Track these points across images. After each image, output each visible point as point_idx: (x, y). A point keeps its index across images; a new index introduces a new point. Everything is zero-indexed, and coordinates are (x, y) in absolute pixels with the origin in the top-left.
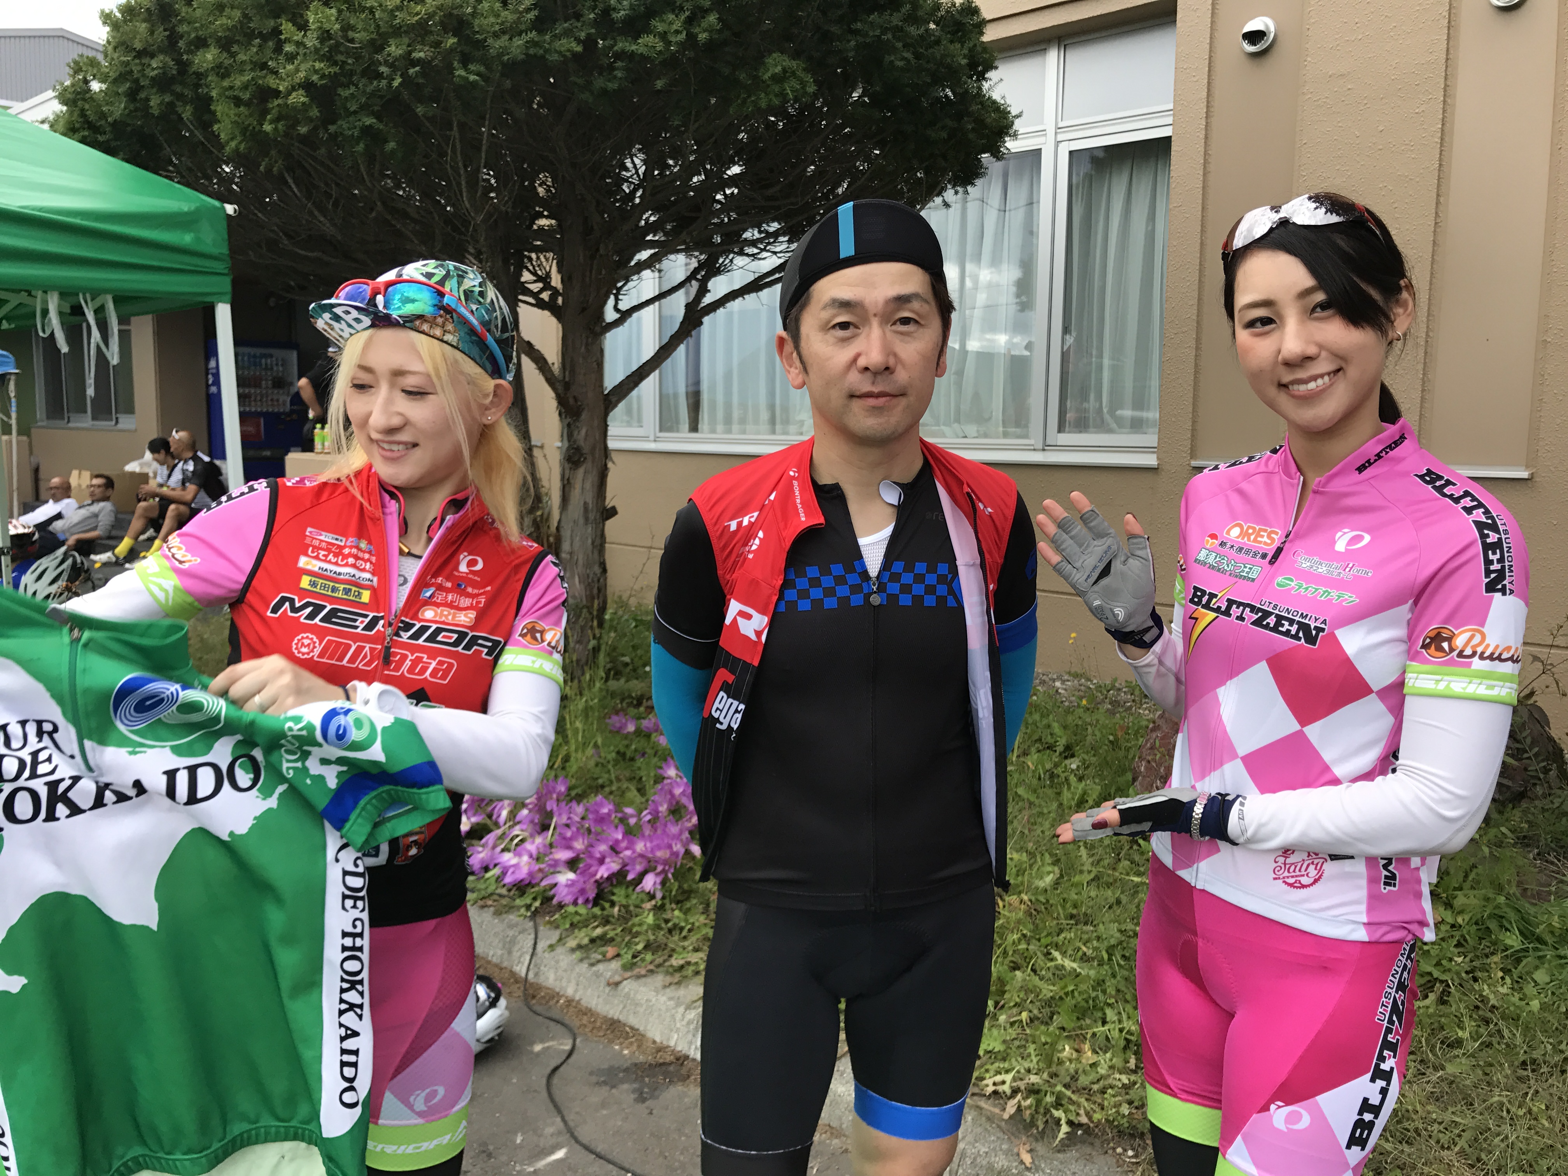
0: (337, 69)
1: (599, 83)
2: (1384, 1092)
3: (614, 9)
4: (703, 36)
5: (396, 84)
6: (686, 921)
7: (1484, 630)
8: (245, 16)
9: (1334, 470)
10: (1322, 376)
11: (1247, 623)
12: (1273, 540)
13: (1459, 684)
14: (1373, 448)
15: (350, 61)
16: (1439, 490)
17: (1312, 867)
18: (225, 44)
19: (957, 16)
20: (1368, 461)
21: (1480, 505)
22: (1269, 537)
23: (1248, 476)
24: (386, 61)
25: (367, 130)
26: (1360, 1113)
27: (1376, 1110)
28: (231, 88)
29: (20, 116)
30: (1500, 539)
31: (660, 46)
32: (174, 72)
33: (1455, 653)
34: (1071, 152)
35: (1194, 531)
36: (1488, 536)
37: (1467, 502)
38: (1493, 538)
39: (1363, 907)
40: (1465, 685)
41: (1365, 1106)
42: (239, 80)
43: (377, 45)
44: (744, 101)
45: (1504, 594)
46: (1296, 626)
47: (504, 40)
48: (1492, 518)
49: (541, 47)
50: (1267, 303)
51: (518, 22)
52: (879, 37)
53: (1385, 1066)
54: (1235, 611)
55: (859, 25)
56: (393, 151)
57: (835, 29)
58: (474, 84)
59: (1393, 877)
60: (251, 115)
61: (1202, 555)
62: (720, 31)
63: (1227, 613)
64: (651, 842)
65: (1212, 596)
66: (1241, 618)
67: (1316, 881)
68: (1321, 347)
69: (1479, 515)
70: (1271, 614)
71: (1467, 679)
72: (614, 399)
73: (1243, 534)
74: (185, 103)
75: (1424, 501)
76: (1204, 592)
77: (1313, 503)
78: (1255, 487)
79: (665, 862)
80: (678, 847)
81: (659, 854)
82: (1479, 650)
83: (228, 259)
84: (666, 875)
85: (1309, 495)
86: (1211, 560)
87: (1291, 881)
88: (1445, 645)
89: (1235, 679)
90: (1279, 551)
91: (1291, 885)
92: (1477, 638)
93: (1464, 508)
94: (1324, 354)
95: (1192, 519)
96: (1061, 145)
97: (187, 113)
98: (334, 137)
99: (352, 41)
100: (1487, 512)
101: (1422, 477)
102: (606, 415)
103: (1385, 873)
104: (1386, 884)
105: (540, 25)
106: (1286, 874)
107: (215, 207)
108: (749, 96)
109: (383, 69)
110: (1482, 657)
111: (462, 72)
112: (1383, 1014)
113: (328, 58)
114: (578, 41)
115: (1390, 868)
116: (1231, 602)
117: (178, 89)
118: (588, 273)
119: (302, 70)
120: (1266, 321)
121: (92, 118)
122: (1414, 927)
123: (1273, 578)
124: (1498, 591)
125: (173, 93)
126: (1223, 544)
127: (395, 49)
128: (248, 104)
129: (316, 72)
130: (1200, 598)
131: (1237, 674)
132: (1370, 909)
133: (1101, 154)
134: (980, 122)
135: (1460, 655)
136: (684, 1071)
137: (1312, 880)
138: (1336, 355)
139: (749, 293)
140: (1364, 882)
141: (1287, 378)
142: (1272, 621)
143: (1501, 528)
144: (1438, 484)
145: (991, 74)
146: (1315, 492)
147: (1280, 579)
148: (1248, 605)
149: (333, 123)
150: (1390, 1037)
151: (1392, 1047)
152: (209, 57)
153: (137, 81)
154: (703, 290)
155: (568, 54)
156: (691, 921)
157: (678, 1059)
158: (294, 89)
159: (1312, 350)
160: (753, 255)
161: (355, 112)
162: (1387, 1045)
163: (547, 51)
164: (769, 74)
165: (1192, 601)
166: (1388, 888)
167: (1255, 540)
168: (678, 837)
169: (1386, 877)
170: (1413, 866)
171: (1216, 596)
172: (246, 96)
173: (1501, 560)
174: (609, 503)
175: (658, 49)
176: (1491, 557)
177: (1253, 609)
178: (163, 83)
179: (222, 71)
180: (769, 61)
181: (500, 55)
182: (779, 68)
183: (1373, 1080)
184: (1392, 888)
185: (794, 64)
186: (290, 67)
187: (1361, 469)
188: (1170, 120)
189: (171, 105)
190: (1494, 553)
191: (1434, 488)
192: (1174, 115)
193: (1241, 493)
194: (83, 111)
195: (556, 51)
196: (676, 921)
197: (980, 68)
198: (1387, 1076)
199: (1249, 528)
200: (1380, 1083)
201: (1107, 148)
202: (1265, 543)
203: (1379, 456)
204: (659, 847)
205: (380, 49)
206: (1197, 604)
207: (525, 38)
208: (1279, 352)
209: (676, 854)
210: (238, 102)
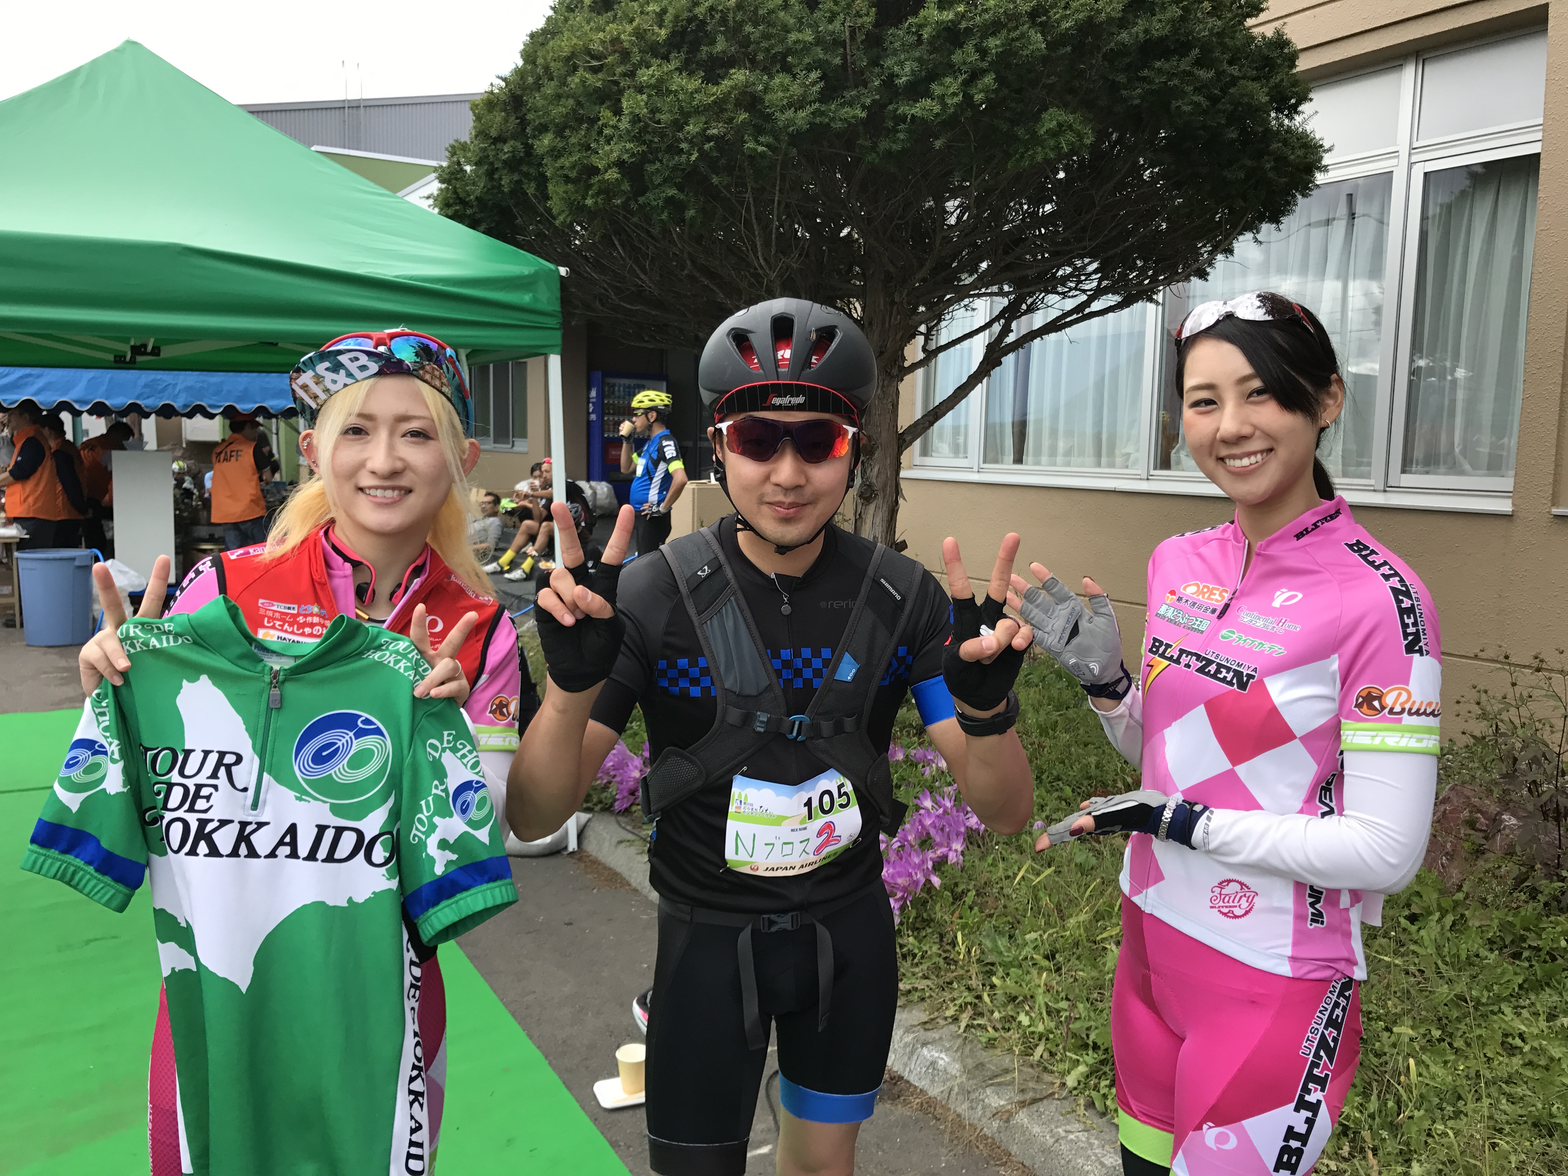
0: (644, 148)
1: (884, 145)
2: (1310, 1122)
3: (897, 76)
4: (978, 97)
5: (693, 158)
6: (920, 949)
7: (1409, 688)
8: (579, 104)
9: (1274, 535)
10: (1255, 453)
11: (1192, 670)
12: (1223, 597)
13: (1393, 739)
14: (1309, 519)
15: (656, 140)
16: (1364, 557)
17: (1244, 899)
18: (560, 133)
19: (1265, 51)
20: (1306, 529)
21: (1396, 574)
22: (1220, 595)
23: (1206, 541)
24: (686, 139)
25: (670, 200)
26: (1286, 1139)
27: (1304, 1138)
28: (562, 168)
29: (406, 198)
30: (1413, 605)
31: (937, 109)
32: (522, 154)
33: (1386, 711)
34: (1426, 174)
35: (1157, 587)
36: (1402, 601)
37: (1386, 570)
38: (1407, 603)
39: (1289, 941)
40: (1397, 739)
41: (1290, 1133)
42: (566, 162)
43: (678, 125)
44: (1022, 157)
45: (1422, 655)
46: (1232, 674)
47: (790, 113)
48: (1406, 586)
49: (827, 116)
50: (1210, 387)
51: (804, 96)
52: (1165, 83)
53: (1311, 1098)
54: (1184, 659)
55: (1145, 73)
56: (693, 218)
57: (1121, 78)
58: (762, 155)
59: (1320, 915)
60: (577, 192)
61: (1163, 610)
62: (995, 91)
63: (1178, 661)
64: (894, 868)
65: (1168, 646)
66: (1188, 666)
67: (1247, 913)
68: (1256, 427)
69: (1395, 582)
70: (1213, 662)
71: (1400, 734)
72: (908, 438)
73: (1199, 592)
74: (530, 180)
75: (1351, 566)
76: (1161, 643)
77: (1259, 568)
78: (1211, 551)
79: (905, 889)
80: (920, 877)
81: (900, 881)
82: (1407, 707)
83: (560, 315)
84: (905, 902)
85: (1254, 557)
86: (1170, 615)
87: (1225, 910)
88: (1376, 703)
89: (1179, 721)
90: (1227, 607)
91: (1225, 914)
92: (1404, 696)
93: (1383, 575)
94: (1258, 433)
95: (1156, 577)
96: (1415, 167)
97: (531, 189)
98: (641, 207)
99: (659, 122)
100: (1402, 581)
101: (1351, 546)
102: (900, 453)
103: (1311, 910)
104: (1313, 920)
105: (825, 97)
106: (1221, 904)
107: (550, 270)
108: (1026, 152)
109: (684, 145)
110: (1410, 713)
111: (751, 145)
112: (1308, 1048)
113: (637, 139)
114: (864, 107)
115: (1317, 906)
116: (1182, 651)
117: (525, 168)
118: (887, 319)
119: (615, 151)
120: (1209, 402)
121: (462, 195)
122: (1341, 966)
123: (1219, 630)
124: (1416, 651)
125: (521, 173)
126: (1180, 599)
127: (692, 128)
128: (574, 181)
129: (627, 151)
130: (1158, 648)
131: (1181, 716)
132: (1295, 944)
133: (1480, 170)
134: (1281, 160)
135: (1391, 711)
136: (895, 1090)
137: (1243, 912)
138: (1267, 435)
139: (1048, 333)
140: (1290, 918)
141: (1224, 452)
142: (1212, 668)
143: (1414, 596)
144: (1364, 553)
145: (1304, 107)
146: (1258, 555)
147: (1224, 632)
148: (1196, 654)
149: (643, 194)
150: (1316, 1071)
151: (1321, 1082)
152: (546, 142)
153: (492, 164)
154: (1006, 330)
155: (853, 121)
156: (925, 948)
157: (892, 1079)
158: (609, 167)
159: (1247, 430)
160: (1063, 293)
161: (659, 185)
162: (1311, 1078)
163: (833, 119)
164: (1044, 129)
165: (1151, 651)
166: (1314, 924)
167: (1209, 598)
168: (919, 866)
169: (1313, 914)
170: (1342, 907)
171: (1170, 646)
172: (573, 174)
173: (1415, 624)
174: (899, 537)
175: (935, 111)
176: (1407, 621)
177: (1199, 657)
178: (513, 165)
179: (556, 153)
180: (1045, 116)
181: (786, 127)
182: (1055, 123)
183: (1297, 1109)
184: (1319, 925)
185: (1071, 118)
186: (607, 148)
187: (1299, 536)
188: (1539, 136)
189: (519, 182)
190: (1409, 617)
191: (1361, 555)
192: (1544, 130)
193: (1200, 556)
194: (455, 192)
195: (841, 120)
196: (911, 948)
197: (1293, 101)
198: (1314, 1108)
199: (1204, 587)
200: (1305, 1114)
201: (1486, 165)
202: (1217, 600)
203: (1315, 526)
204: (900, 875)
205: (681, 129)
206: (1155, 653)
207: (809, 109)
208: (1218, 430)
209: (916, 883)
210: (567, 179)
